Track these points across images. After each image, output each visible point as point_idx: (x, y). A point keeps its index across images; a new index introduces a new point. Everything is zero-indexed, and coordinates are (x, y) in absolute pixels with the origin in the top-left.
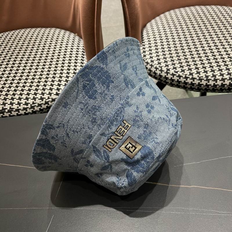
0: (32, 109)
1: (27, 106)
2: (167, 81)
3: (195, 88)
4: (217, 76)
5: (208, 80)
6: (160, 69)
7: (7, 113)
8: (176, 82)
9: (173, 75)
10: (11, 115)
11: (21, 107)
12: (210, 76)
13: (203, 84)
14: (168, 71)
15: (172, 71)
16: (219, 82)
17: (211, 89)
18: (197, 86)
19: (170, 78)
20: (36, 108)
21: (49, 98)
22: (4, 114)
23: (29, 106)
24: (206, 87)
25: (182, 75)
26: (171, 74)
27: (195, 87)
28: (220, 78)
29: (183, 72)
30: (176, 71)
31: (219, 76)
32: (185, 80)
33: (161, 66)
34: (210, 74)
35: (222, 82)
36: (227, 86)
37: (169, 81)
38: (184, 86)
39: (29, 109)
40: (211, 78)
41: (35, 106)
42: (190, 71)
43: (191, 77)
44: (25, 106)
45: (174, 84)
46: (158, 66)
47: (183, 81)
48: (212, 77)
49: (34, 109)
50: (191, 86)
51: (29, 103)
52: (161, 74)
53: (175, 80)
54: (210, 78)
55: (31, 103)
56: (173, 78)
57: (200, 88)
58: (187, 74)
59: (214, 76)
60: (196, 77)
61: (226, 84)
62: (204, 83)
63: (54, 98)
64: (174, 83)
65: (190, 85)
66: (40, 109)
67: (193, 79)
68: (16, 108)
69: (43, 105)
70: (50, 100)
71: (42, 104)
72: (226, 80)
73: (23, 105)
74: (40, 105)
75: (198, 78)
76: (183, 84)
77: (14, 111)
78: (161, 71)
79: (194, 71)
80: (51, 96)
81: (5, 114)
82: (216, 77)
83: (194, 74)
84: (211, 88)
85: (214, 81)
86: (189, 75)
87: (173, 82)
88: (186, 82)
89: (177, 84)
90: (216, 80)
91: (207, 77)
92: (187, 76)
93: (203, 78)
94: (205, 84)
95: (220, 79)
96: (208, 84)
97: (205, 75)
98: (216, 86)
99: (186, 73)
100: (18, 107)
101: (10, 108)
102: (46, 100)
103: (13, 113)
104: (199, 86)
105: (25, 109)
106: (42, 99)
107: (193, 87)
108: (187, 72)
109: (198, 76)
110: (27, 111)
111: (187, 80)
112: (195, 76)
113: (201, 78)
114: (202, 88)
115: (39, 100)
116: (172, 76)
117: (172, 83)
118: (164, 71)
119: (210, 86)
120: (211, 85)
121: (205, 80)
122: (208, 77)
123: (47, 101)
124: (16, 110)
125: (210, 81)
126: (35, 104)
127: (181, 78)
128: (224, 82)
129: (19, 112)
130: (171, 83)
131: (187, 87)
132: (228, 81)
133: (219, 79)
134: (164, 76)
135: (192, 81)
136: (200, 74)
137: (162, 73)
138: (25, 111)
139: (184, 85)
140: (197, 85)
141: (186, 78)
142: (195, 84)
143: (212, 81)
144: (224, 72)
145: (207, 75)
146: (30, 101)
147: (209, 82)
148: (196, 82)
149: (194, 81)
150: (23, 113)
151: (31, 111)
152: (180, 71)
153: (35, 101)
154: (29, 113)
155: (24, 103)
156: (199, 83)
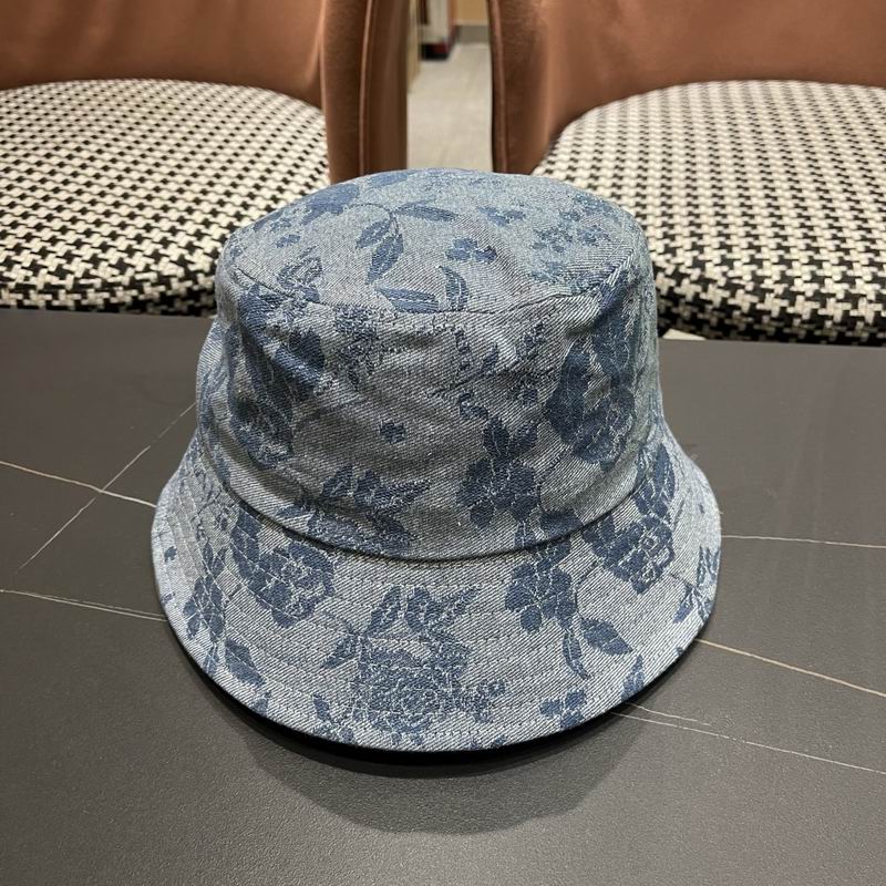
0: (77, 296)
1: (62, 282)
3: (707, 322)
4: (797, 282)
5: (760, 293)
11: (39, 281)
12: (770, 277)
13: (738, 308)
16: (804, 307)
17: (771, 330)
18: (716, 313)
20: (91, 293)
21: (147, 269)
23: (69, 282)
24: (750, 319)
25: (665, 265)
27: (707, 316)
28: (810, 289)
29: (669, 256)
31: (806, 282)
32: (673, 283)
34: (772, 271)
35: (816, 305)
36: (835, 324)
39: (68, 292)
40: (771, 287)
41: (91, 286)
42: (696, 253)
43: (696, 273)
44: (55, 281)
47: (665, 290)
48: (776, 282)
49: (84, 296)
50: (695, 310)
51: (72, 273)
54: (767, 284)
55: (79, 275)
57: (727, 322)
58: (683, 264)
59: (786, 279)
60: (716, 278)
61: (831, 318)
62: (743, 300)
63: (166, 273)
65: (689, 307)
66: (106, 300)
67: (704, 282)
68: (20, 281)
69: (121, 288)
70: (152, 276)
71: (119, 284)
72: (831, 301)
73: (49, 273)
74: (108, 286)
75: (722, 282)
77: (12, 291)
80: (156, 263)
82: (792, 284)
83: (708, 265)
84: (769, 325)
85: (782, 297)
86: (689, 267)
88: (676, 295)
90: (790, 296)
91: (757, 279)
92: (683, 270)
93: (742, 283)
94: (746, 307)
95: (810, 294)
96: (759, 306)
97: (753, 273)
98: (792, 321)
99: (679, 260)
100: (27, 278)
102: (137, 272)
103: (5, 294)
104: (723, 315)
105: (50, 289)
106: (121, 267)
107: (700, 316)
108: (685, 258)
109: (724, 274)
110: (56, 296)
111: (679, 284)
112: (713, 271)
113: (736, 281)
114: (736, 322)
115: (109, 269)
119: (766, 319)
120: (769, 312)
121: (747, 292)
122: (763, 282)
123: (138, 277)
124: (18, 285)
125: (767, 295)
126: (92, 281)
127: (661, 276)
128: (824, 306)
129: (27, 296)
131: (678, 315)
132: (840, 305)
133: (803, 294)
135: (698, 288)
136: (732, 268)
138: (49, 297)
139: (670, 304)
140: (715, 309)
141: (678, 276)
142: (710, 302)
143: (777, 297)
144: (830, 270)
145: (760, 273)
146: (78, 267)
147: (762, 301)
148: (715, 295)
149: (705, 290)
150: (41, 303)
151: (71, 303)
152: (661, 250)
153: (96, 268)
154: (64, 308)
155: (52, 269)
156: (724, 300)
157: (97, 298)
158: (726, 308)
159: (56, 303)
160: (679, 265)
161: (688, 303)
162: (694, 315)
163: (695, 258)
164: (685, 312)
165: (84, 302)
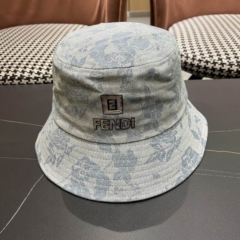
0: (44, 80)
1: (39, 76)
2: (192, 68)
6: (185, 56)
7: (16, 80)
8: (203, 69)
9: (200, 61)
10: (21, 83)
11: (33, 76)
13: (233, 70)
14: (195, 58)
15: (199, 57)
18: (226, 73)
19: (196, 65)
20: (48, 79)
22: (13, 82)
23: (41, 76)
24: (237, 73)
25: (210, 60)
26: (198, 59)
27: (224, 74)
29: (211, 58)
30: (204, 57)
32: (213, 65)
33: (187, 53)
37: (196, 68)
38: (212, 73)
39: (41, 79)
41: (48, 77)
43: (220, 62)
44: (37, 76)
45: (200, 72)
46: (183, 53)
47: (211, 68)
49: (46, 80)
50: (220, 72)
51: (42, 73)
52: (187, 61)
53: (201, 66)
55: (44, 73)
56: (199, 65)
57: (230, 75)
60: (226, 63)
64: (200, 70)
67: (223, 64)
68: (27, 76)
73: (35, 74)
75: (228, 64)
76: (210, 71)
77: (25, 80)
78: (187, 57)
79: (224, 57)
81: (15, 81)
83: (223, 59)
87: (199, 68)
88: (214, 68)
89: (204, 72)
91: (238, 62)
92: (216, 61)
93: (234, 63)
94: (235, 70)
97: (236, 60)
99: (214, 59)
100: (29, 76)
101: (21, 75)
103: (23, 80)
104: (228, 73)
105: (36, 78)
107: (222, 74)
108: (216, 58)
109: (228, 61)
110: (38, 80)
111: (215, 65)
112: (225, 61)
113: (232, 63)
114: (232, 75)
116: (198, 62)
117: (199, 70)
118: (189, 57)
121: (235, 66)
124: (27, 78)
126: (48, 75)
127: (209, 64)
129: (29, 81)
130: (197, 70)
131: (215, 74)
134: (189, 63)
135: (221, 66)
136: (230, 59)
137: (187, 59)
138: (36, 81)
139: (212, 71)
140: (226, 72)
141: (215, 63)
142: (225, 70)
145: (238, 60)
146: (43, 72)
148: (226, 67)
149: (223, 66)
150: (34, 83)
151: (42, 82)
152: (208, 56)
153: (48, 71)
154: (40, 83)
155: (36, 72)
156: (229, 69)
157: (49, 80)
158: (229, 71)
159: (38, 82)
160: (214, 60)
161: (218, 71)
162: (219, 74)
163: (219, 58)
164: (217, 73)
165: (46, 82)
